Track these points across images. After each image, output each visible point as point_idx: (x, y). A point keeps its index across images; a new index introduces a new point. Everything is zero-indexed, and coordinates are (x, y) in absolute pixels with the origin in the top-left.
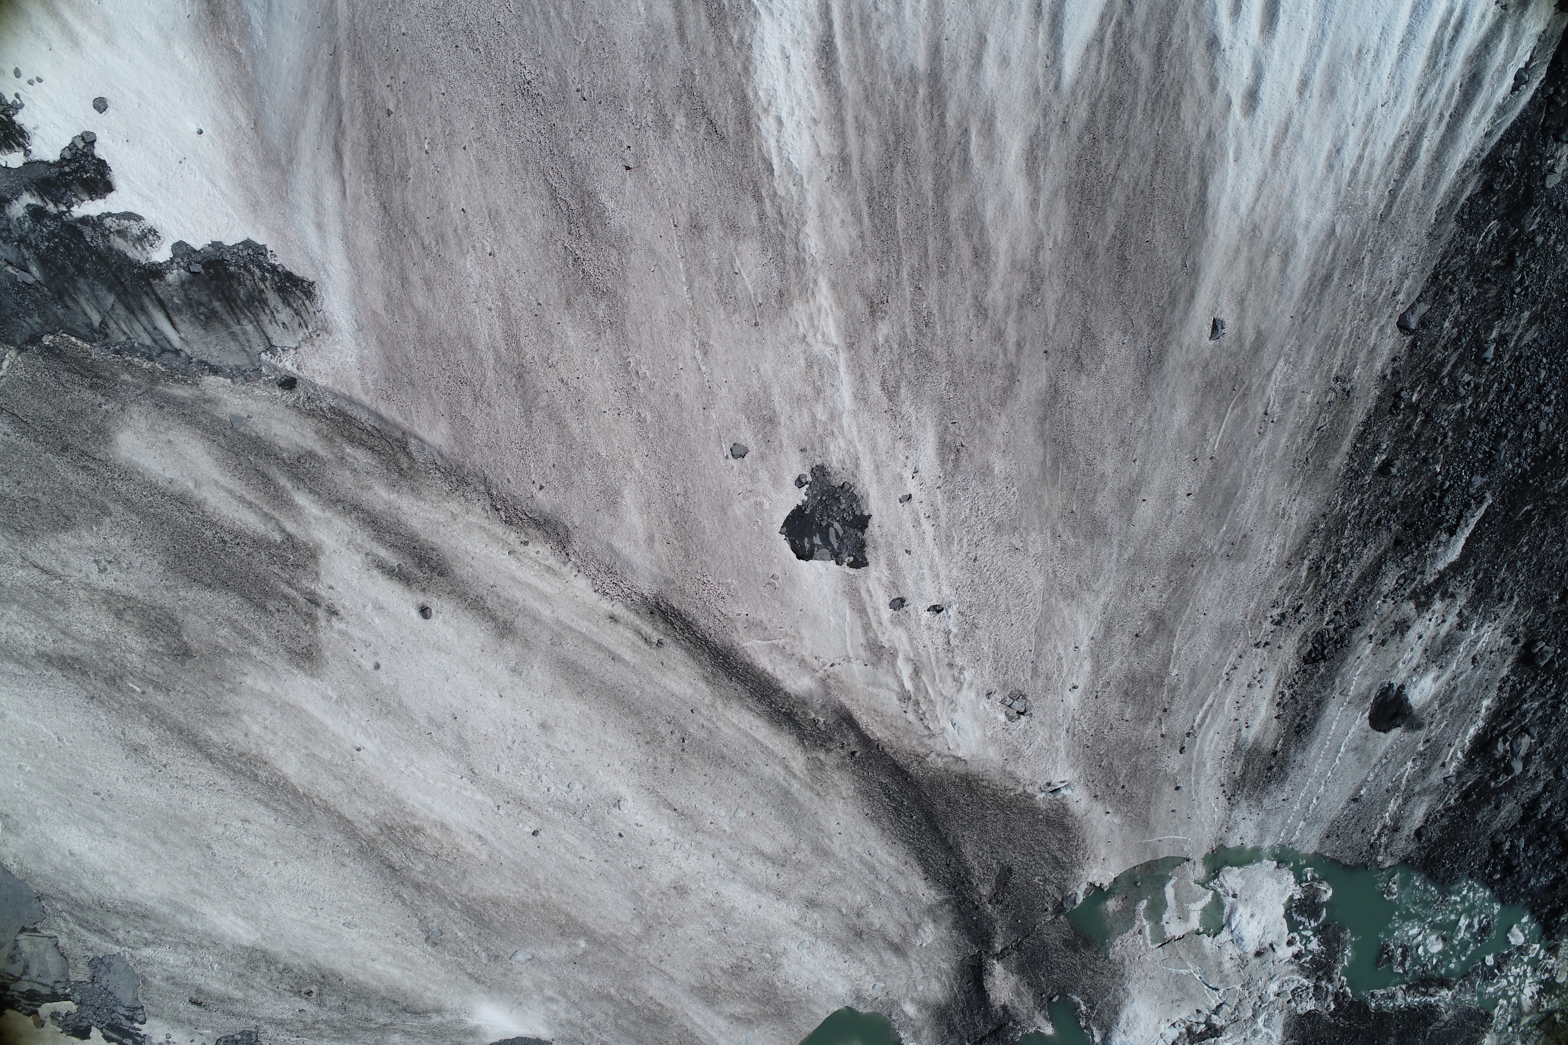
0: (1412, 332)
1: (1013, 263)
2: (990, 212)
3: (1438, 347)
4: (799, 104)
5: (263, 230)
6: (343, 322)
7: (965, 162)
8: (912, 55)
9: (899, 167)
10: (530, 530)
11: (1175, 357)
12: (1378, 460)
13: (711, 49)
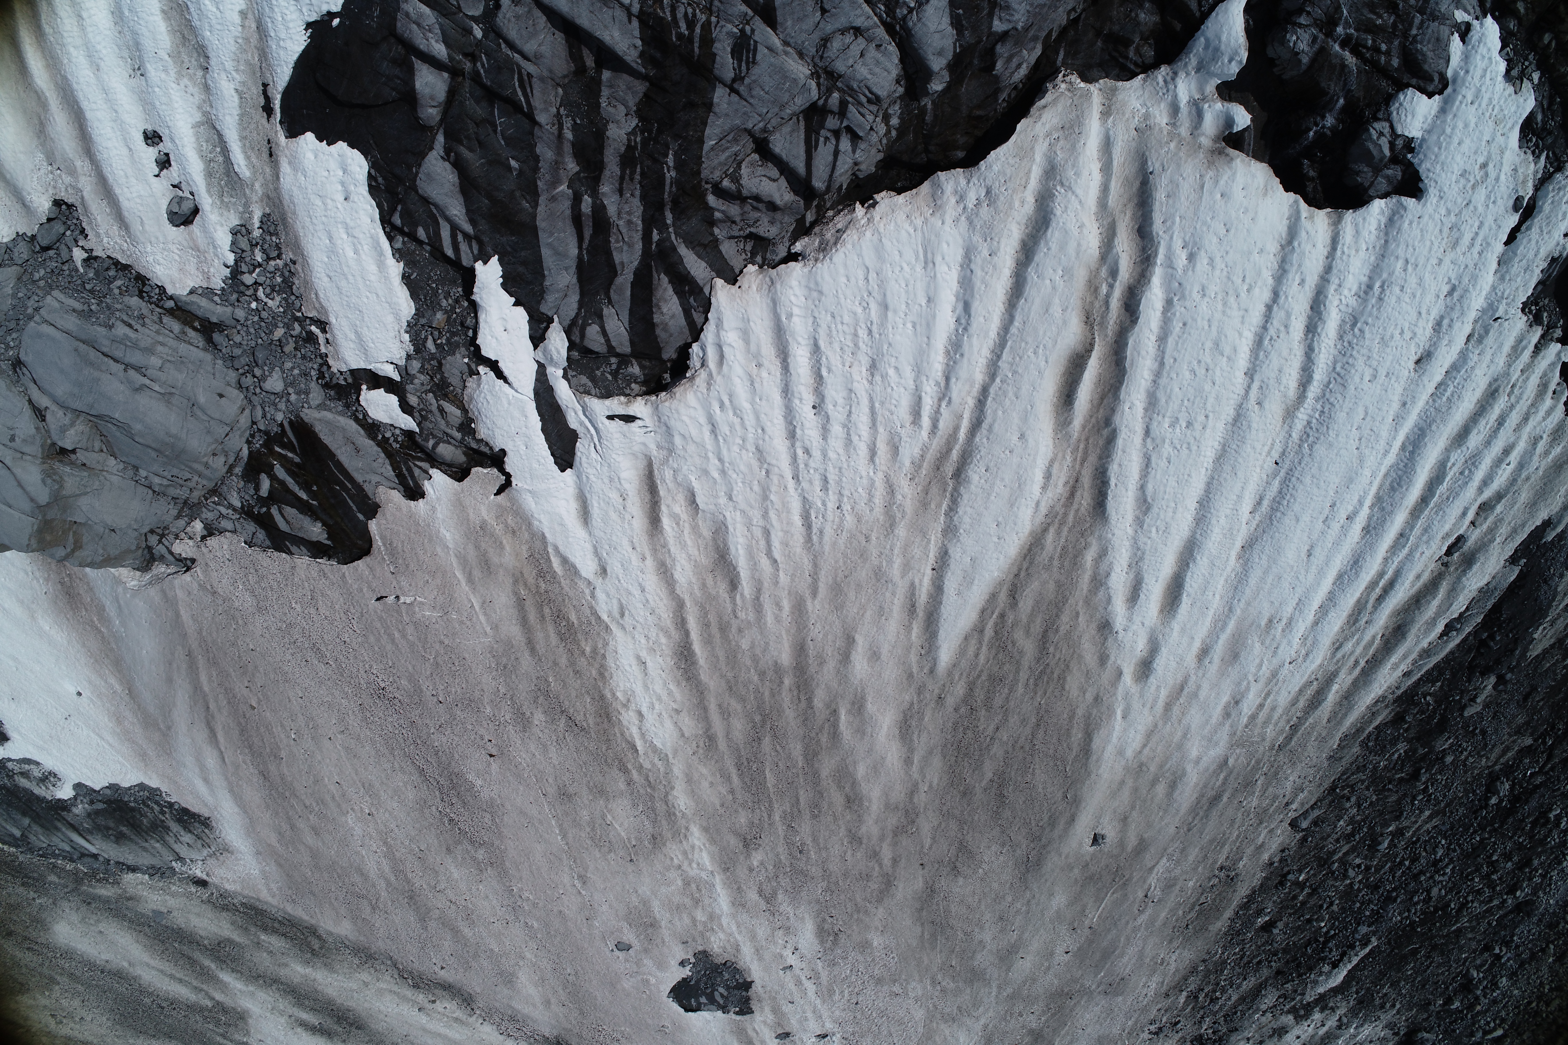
0: (1303, 830)
1: (887, 806)
2: (861, 771)
3: (1330, 840)
4: (659, 699)
5: (154, 776)
6: (242, 847)
7: (835, 735)
8: (776, 654)
9: (767, 740)
10: (436, 991)
11: (1053, 862)
12: (1260, 921)
13: (563, 661)
